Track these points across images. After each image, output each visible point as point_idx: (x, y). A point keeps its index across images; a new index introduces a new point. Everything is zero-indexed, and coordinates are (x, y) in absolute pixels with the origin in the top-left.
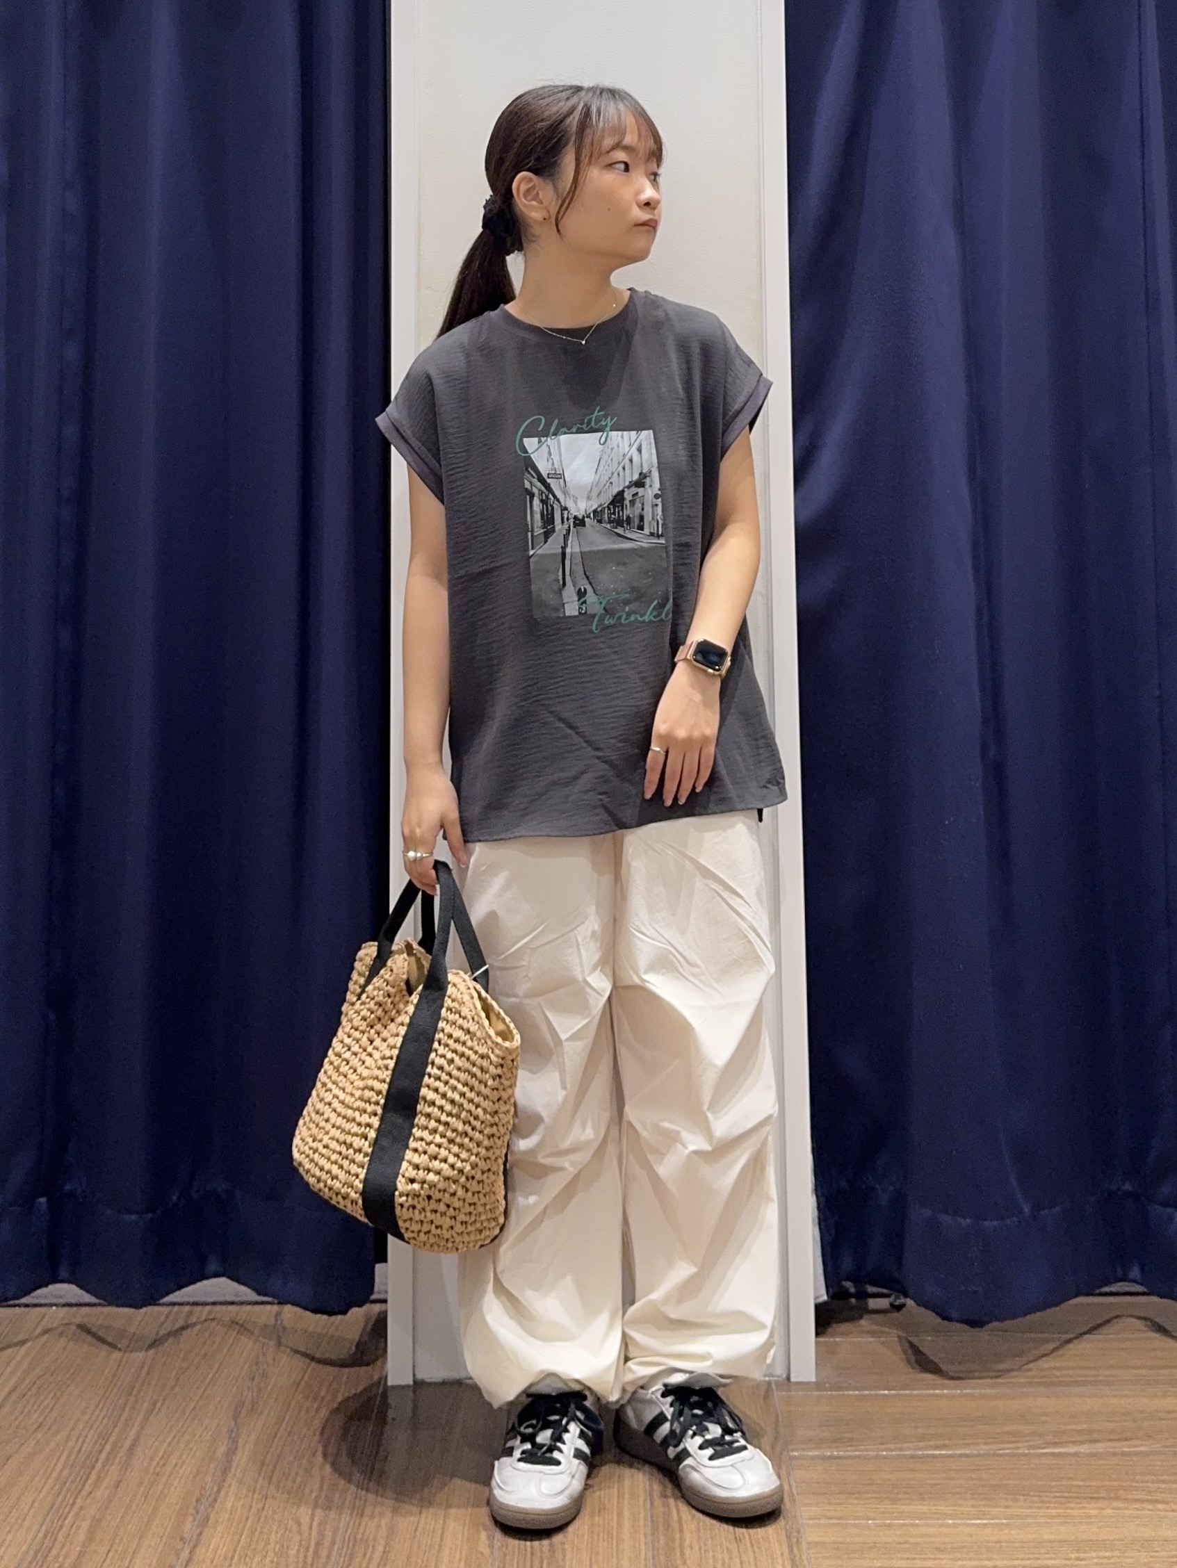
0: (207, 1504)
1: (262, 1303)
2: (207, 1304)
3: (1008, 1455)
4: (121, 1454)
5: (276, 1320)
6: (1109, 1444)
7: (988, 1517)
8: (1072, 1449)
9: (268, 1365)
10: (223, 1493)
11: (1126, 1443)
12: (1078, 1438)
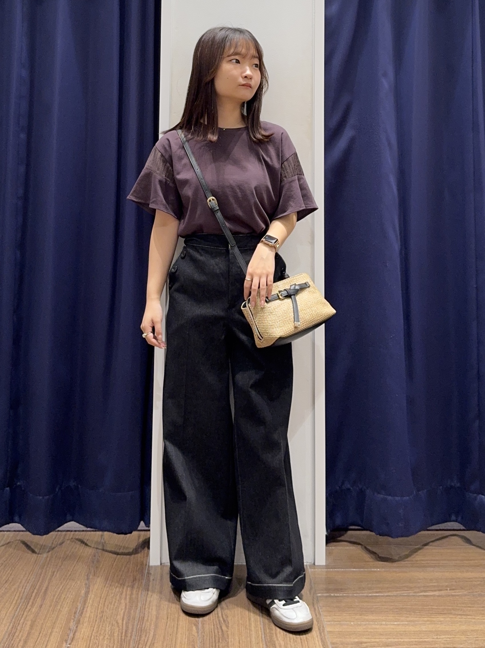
3: (405, 596)
6: (447, 591)
8: (431, 594)
9: (99, 557)
10: (85, 611)
12: (433, 589)
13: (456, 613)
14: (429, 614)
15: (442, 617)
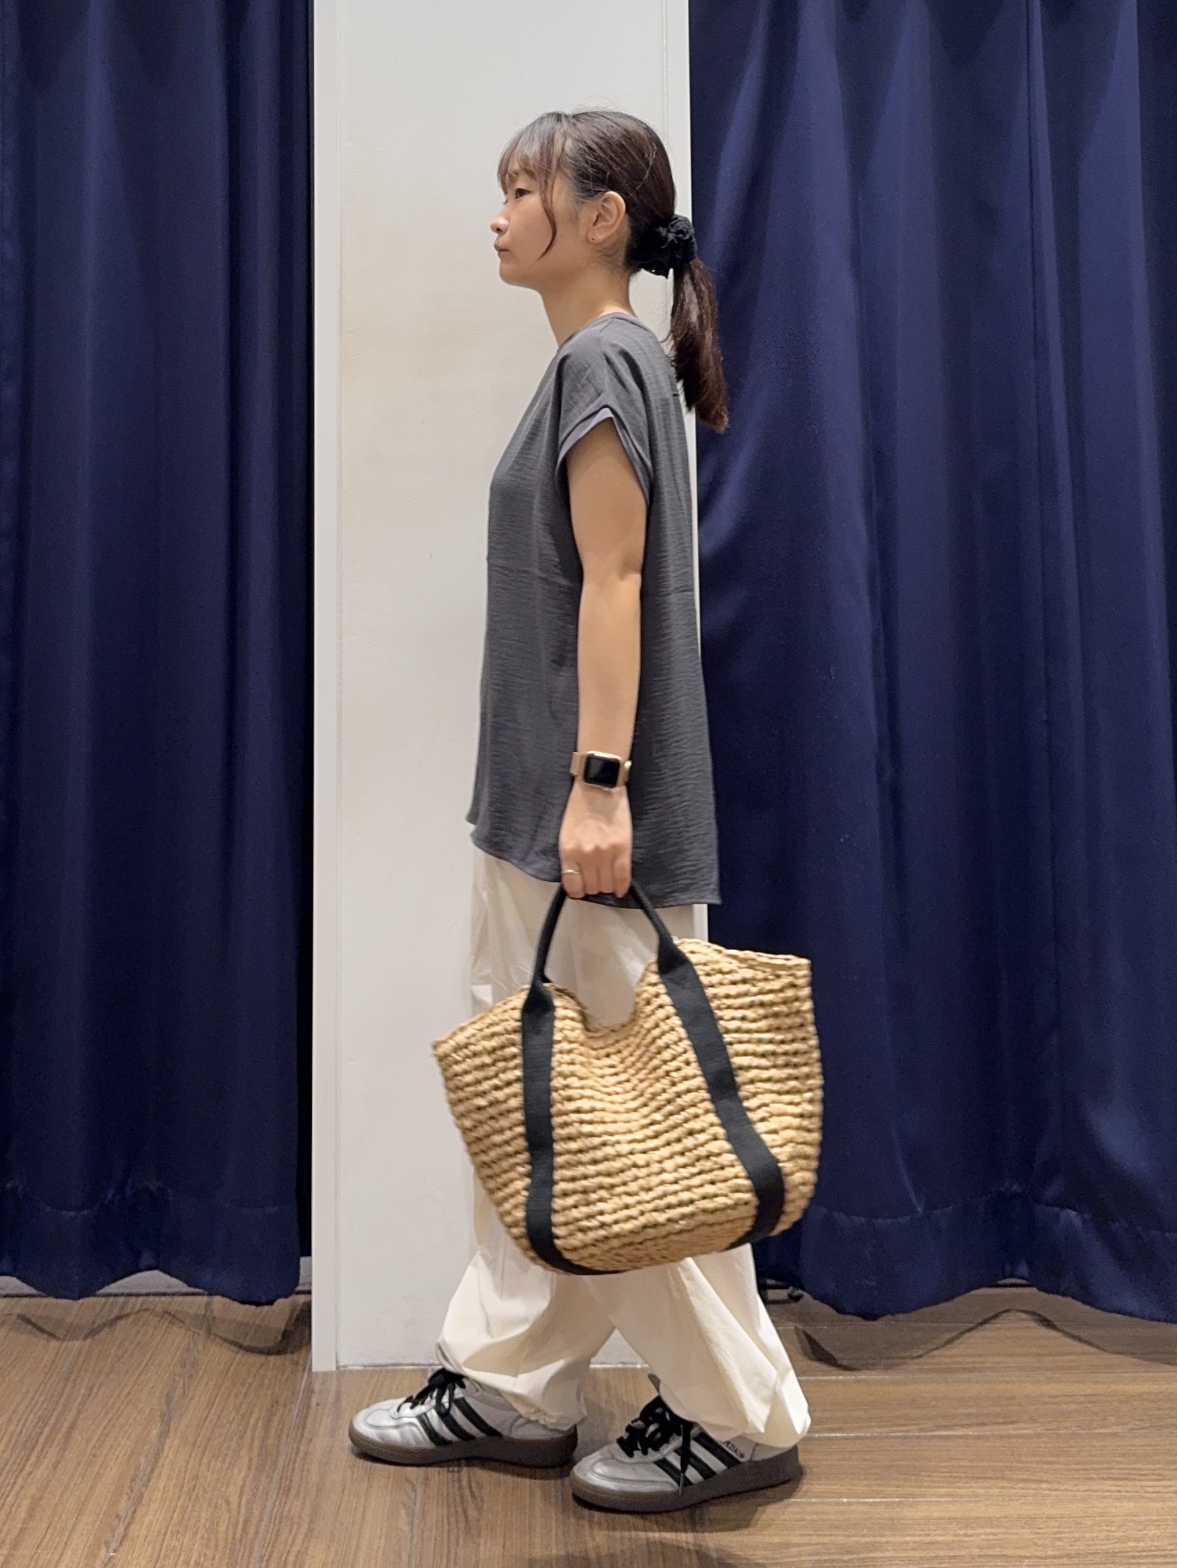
0: (141, 1485)
1: (194, 1294)
2: (141, 1295)
3: (900, 1437)
4: (60, 1436)
5: (206, 1310)
6: (995, 1427)
7: (881, 1495)
8: (959, 1433)
9: (199, 1352)
10: (155, 1474)
11: (1010, 1426)
12: (966, 1422)
13: (1015, 1477)
14: (952, 1480)
15: (982, 1485)
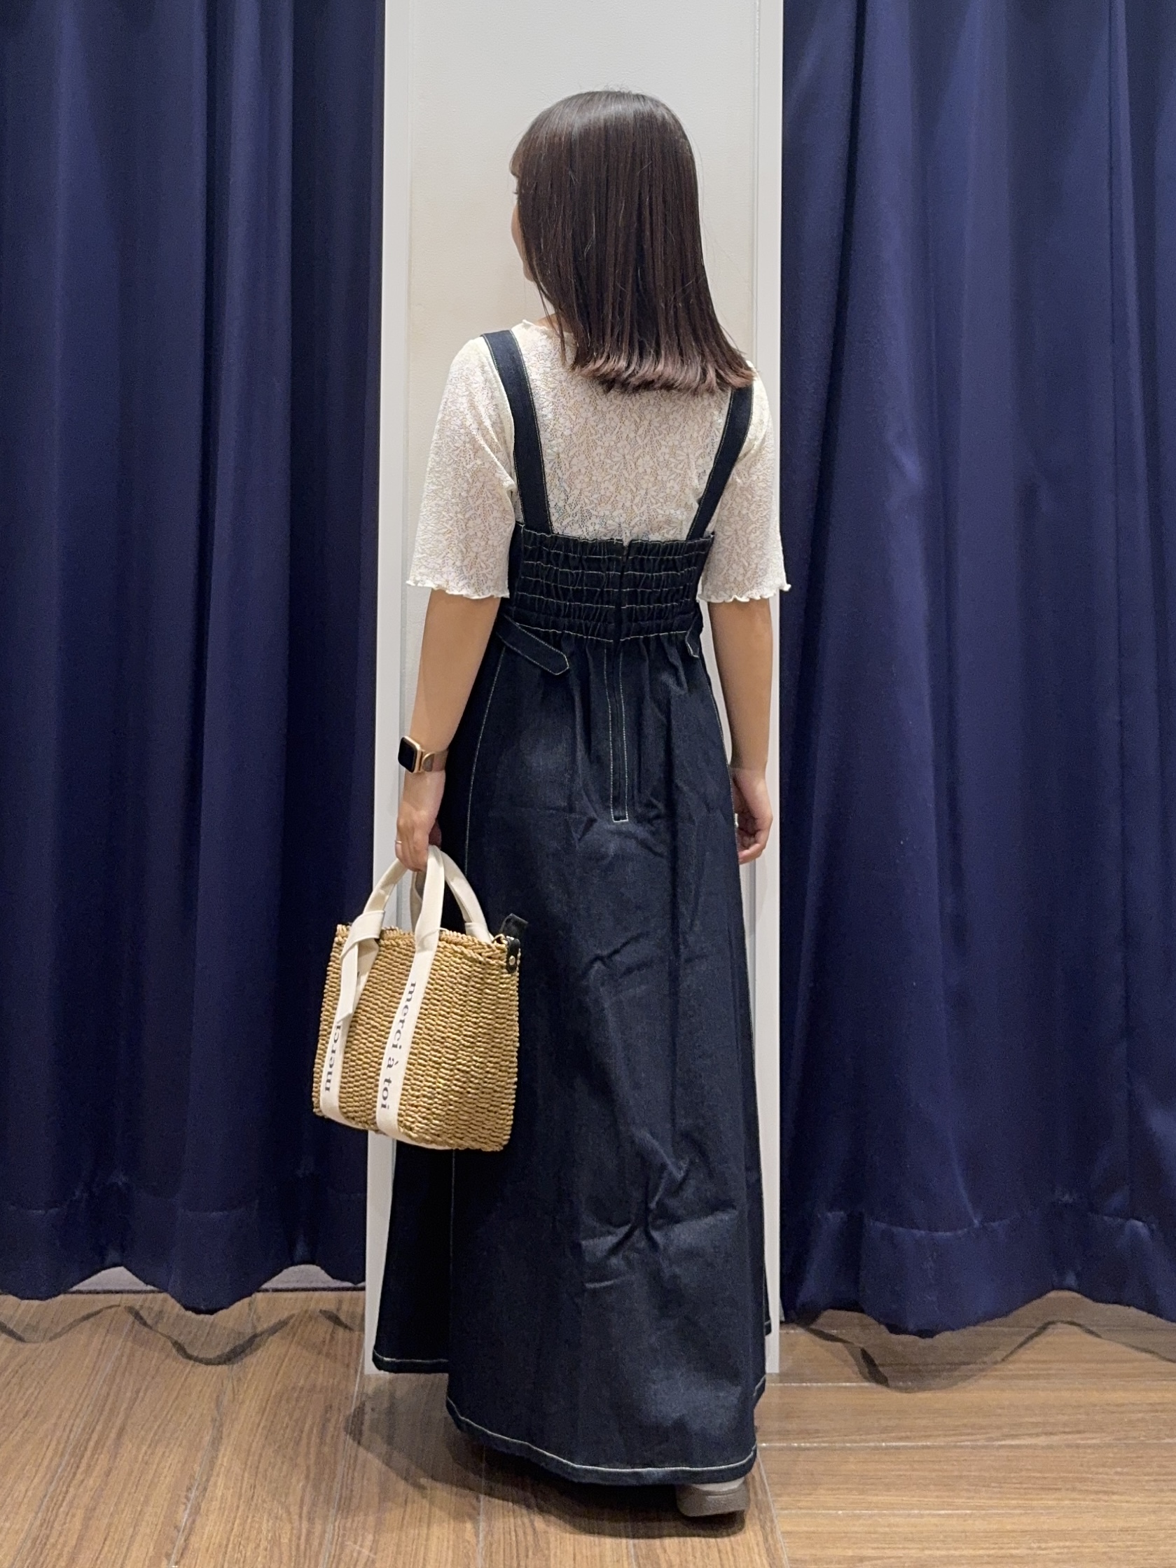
5: (250, 1313)
6: (1065, 1436)
8: (1028, 1442)
11: (1080, 1435)
12: (1033, 1431)
13: (1085, 1488)
14: (1022, 1491)
15: (1053, 1497)
